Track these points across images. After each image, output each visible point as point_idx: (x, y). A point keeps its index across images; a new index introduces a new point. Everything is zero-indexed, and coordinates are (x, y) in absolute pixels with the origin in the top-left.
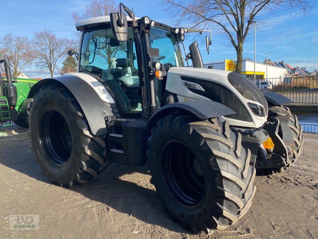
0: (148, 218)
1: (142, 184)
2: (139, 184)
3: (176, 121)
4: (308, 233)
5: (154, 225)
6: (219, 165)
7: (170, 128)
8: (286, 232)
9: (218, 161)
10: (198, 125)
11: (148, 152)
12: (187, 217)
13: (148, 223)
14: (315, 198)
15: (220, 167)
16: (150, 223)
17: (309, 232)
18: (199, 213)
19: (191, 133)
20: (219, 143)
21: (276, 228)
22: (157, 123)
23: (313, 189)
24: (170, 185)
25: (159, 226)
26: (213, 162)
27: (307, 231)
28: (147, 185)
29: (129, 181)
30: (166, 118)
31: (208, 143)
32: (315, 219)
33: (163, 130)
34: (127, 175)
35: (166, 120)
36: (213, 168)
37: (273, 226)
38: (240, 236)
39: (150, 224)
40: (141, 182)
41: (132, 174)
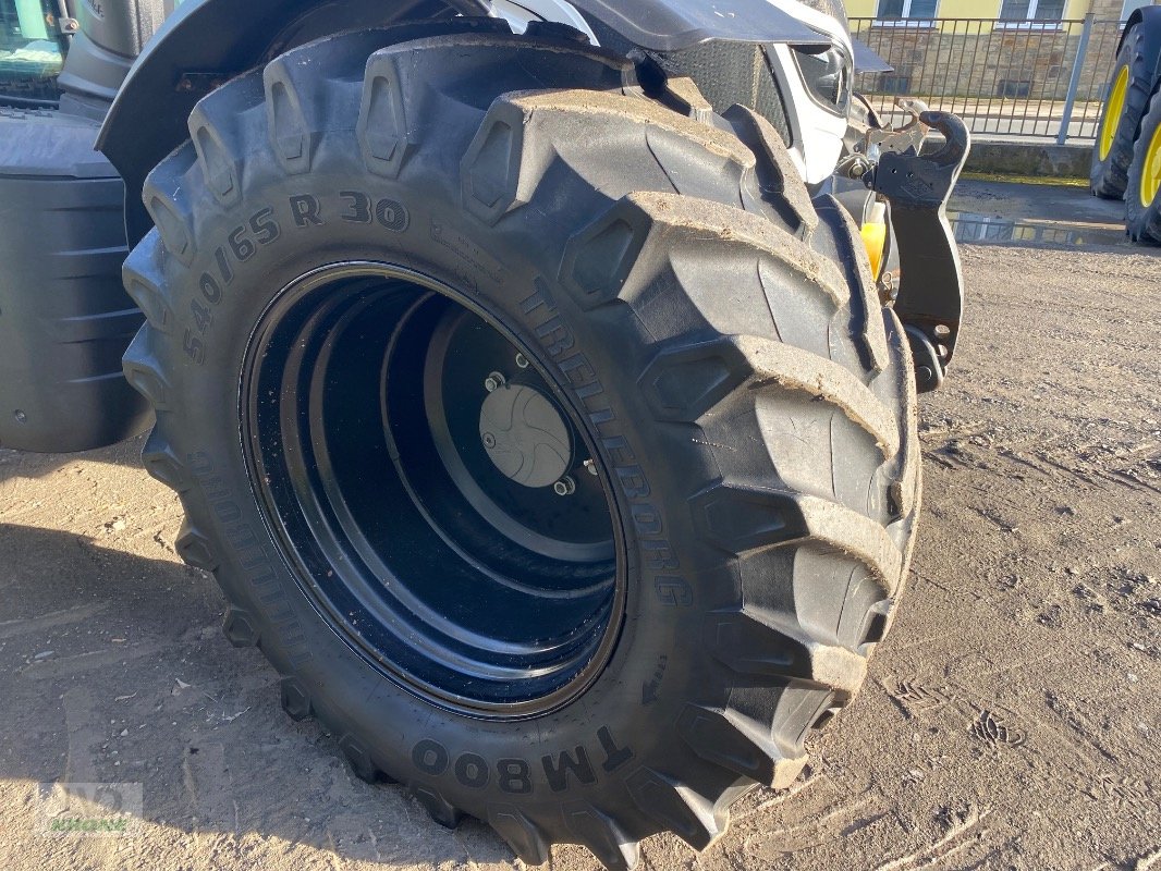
0: (188, 782)
1: (127, 532)
2: (103, 540)
3: (378, 83)
4: (1060, 713)
5: (238, 838)
6: (773, 448)
7: (321, 154)
8: (964, 724)
9: (769, 419)
10: (588, 120)
11: (135, 355)
12: (473, 771)
13: (189, 831)
14: (980, 512)
15: (779, 468)
16: (205, 825)
17: (1056, 706)
18: (565, 757)
19: (524, 192)
20: (768, 272)
21: (912, 707)
22: (195, 120)
23: (950, 466)
24: (330, 568)
25: (274, 839)
26: (726, 428)
27: (1051, 705)
28: (157, 539)
29: (36, 524)
30: (272, 70)
31: (690, 272)
32: (1039, 621)
33: (248, 175)
34: (21, 482)
35: (278, 89)
36: (721, 479)
37: (891, 697)
38: (770, 803)
39: (207, 832)
40: (119, 526)
41: (55, 474)
